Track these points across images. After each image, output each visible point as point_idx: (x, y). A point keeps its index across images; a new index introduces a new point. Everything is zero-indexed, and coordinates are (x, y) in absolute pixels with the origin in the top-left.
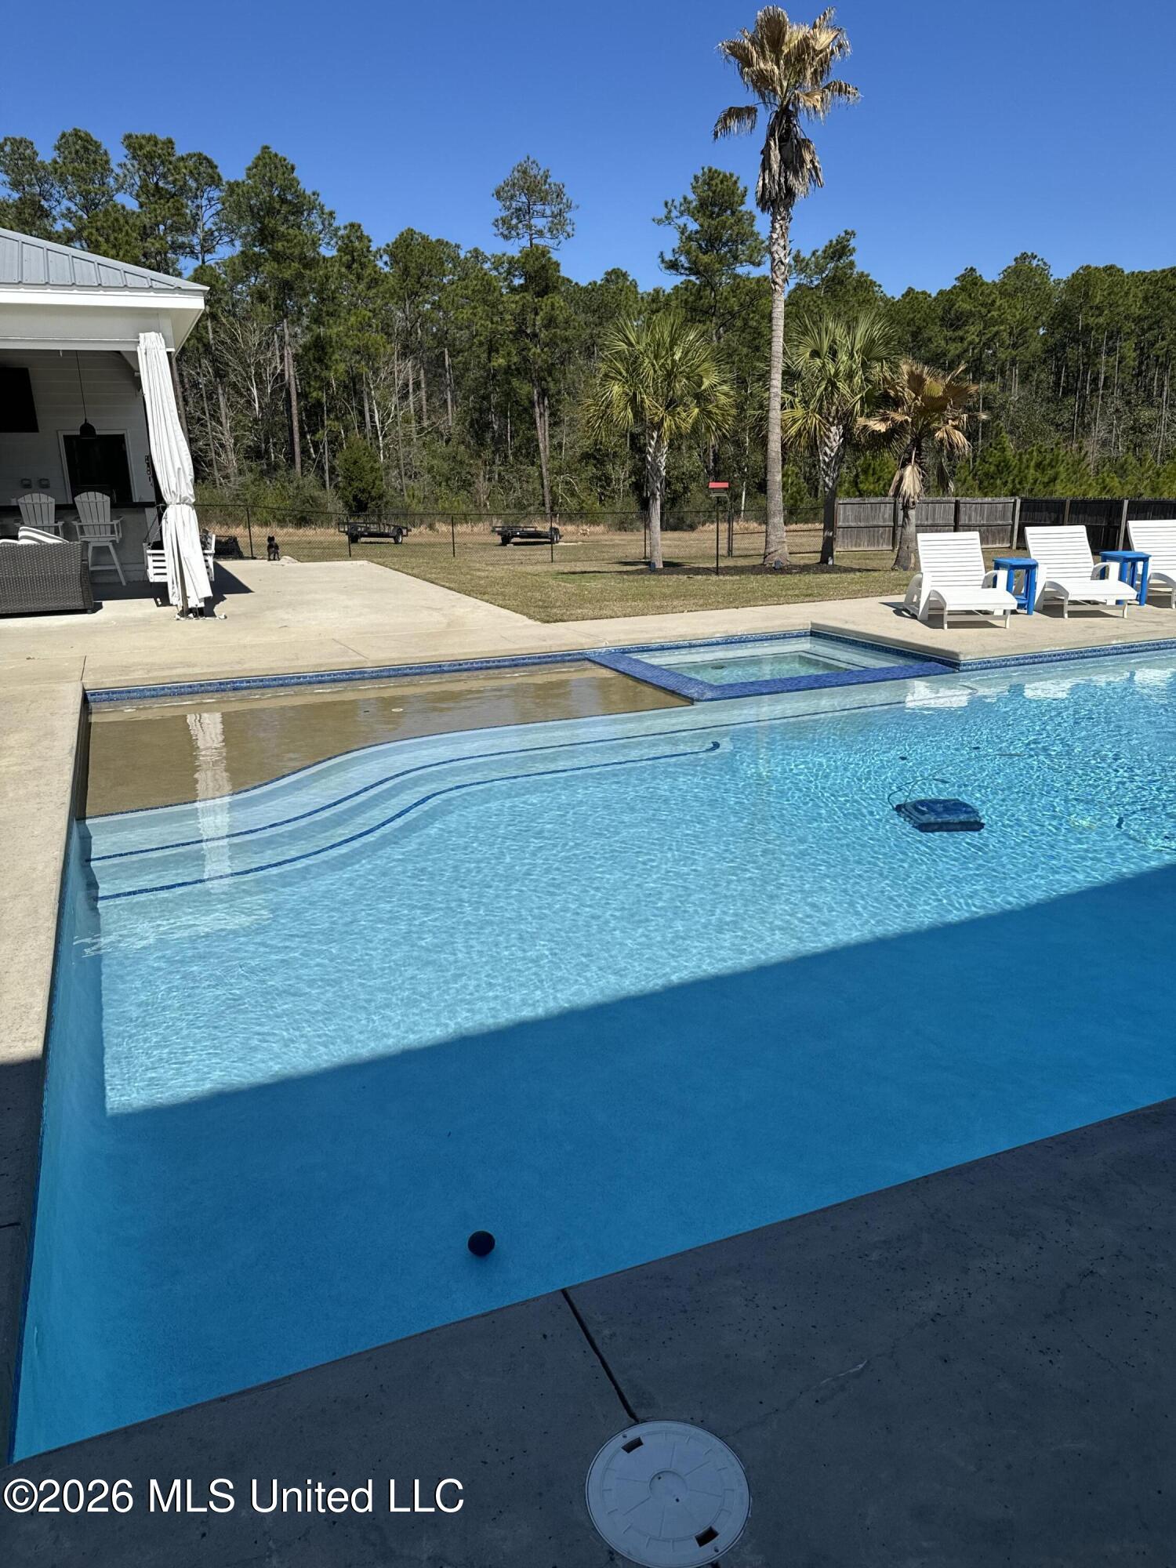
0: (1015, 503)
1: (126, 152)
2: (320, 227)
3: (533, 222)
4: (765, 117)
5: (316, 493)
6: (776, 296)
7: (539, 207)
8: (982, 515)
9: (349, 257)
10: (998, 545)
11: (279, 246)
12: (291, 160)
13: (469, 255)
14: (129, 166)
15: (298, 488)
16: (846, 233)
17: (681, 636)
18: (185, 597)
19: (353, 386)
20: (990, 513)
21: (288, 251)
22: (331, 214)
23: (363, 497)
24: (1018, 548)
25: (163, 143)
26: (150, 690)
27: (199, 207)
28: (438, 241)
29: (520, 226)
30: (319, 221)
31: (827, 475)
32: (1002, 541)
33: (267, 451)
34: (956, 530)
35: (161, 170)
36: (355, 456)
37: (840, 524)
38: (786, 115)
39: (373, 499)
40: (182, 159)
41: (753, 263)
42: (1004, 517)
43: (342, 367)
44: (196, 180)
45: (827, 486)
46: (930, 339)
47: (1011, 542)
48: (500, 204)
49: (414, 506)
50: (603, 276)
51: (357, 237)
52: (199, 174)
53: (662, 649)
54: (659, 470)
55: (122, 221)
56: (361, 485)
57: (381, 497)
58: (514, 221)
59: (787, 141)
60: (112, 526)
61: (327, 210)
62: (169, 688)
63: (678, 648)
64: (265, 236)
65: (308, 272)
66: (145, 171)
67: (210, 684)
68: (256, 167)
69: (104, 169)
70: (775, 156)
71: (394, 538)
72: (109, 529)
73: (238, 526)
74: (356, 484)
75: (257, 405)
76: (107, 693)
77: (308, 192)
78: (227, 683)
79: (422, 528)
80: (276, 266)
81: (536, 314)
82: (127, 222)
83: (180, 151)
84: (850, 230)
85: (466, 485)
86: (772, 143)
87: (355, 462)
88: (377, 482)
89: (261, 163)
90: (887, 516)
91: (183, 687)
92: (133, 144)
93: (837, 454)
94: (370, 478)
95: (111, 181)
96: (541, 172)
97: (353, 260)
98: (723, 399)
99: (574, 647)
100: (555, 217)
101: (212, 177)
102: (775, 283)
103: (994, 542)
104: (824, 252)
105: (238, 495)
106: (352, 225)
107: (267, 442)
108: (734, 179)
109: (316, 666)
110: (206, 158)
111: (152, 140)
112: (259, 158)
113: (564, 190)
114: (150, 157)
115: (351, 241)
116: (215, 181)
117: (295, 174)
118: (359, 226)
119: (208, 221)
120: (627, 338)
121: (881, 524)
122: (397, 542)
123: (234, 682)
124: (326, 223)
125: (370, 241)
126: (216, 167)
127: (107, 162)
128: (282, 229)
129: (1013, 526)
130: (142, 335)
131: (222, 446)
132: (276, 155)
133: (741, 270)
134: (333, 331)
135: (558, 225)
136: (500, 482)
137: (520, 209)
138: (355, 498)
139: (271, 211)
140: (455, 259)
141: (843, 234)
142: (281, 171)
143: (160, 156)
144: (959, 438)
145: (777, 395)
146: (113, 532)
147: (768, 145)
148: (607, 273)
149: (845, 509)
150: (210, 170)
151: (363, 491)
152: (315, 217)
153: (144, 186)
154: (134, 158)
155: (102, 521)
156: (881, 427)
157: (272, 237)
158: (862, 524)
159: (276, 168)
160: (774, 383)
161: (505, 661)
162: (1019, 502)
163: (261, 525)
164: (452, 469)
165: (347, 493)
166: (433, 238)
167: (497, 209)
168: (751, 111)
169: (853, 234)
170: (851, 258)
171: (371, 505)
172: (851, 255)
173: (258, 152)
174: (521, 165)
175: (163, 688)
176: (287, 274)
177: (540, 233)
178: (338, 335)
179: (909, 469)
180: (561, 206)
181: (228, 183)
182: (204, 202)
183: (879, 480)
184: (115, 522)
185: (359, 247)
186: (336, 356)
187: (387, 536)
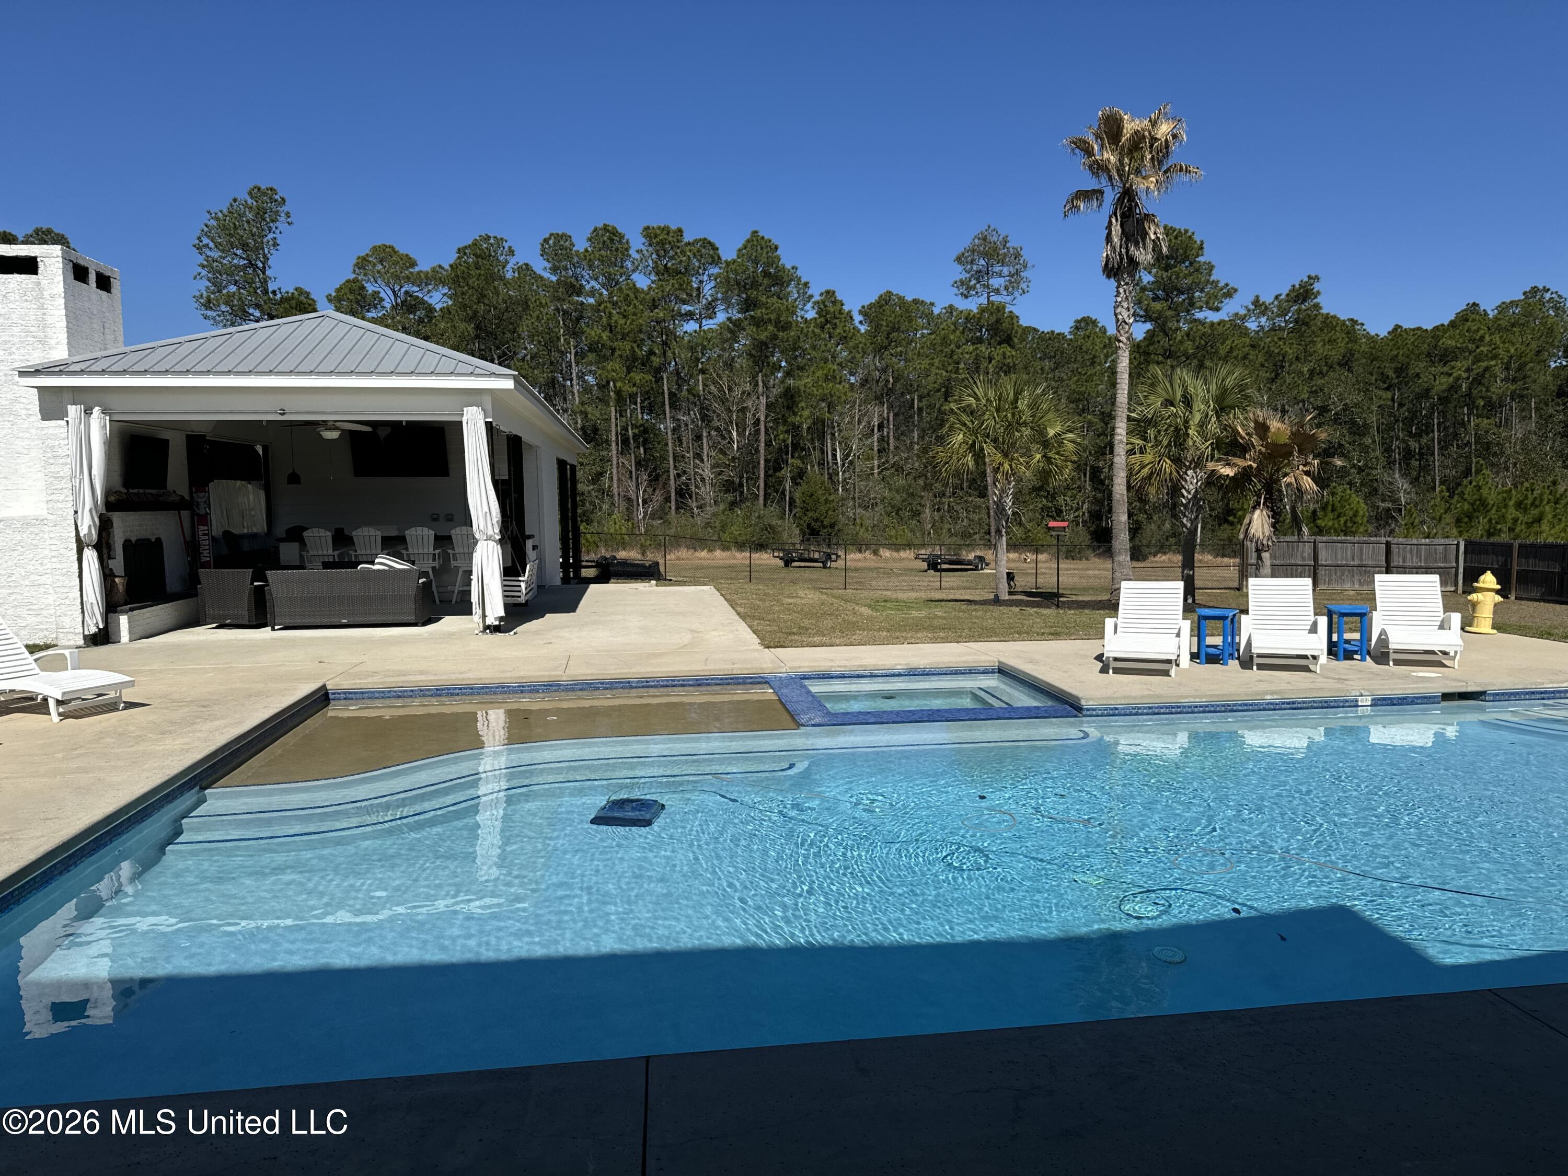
0: (1458, 545)
1: (644, 240)
2: (796, 295)
3: (991, 282)
4: (1110, 196)
5: (774, 522)
6: (1120, 352)
7: (997, 269)
8: (1418, 557)
9: (822, 320)
11: (758, 313)
12: (775, 241)
13: (944, 311)
14: (645, 252)
15: (759, 517)
16: (1309, 277)
17: (861, 666)
18: (484, 616)
19: (820, 429)
20: (1429, 555)
21: (766, 317)
22: (806, 284)
23: (816, 525)
25: (674, 232)
26: (379, 692)
27: (701, 282)
28: (914, 300)
29: (978, 286)
30: (795, 291)
31: (1185, 516)
33: (741, 485)
34: (1387, 572)
35: (672, 253)
36: (811, 490)
38: (1128, 196)
39: (824, 527)
40: (689, 244)
41: (1210, 309)
42: (1446, 559)
43: (806, 413)
44: (699, 261)
46: (1418, 375)
48: (960, 268)
49: (861, 534)
50: (1073, 324)
51: (832, 302)
52: (701, 256)
53: (843, 677)
54: (1004, 509)
55: (632, 296)
56: (815, 515)
57: (832, 526)
58: (973, 282)
59: (1129, 217)
60: (434, 555)
61: (803, 280)
62: (395, 692)
63: (859, 676)
64: (748, 305)
65: (781, 334)
66: (658, 255)
67: (428, 690)
68: (745, 248)
69: (623, 254)
70: (1117, 229)
71: (823, 562)
72: (431, 557)
73: (703, 550)
74: (810, 514)
75: (735, 446)
76: (345, 693)
77: (788, 266)
78: (443, 690)
79: (867, 552)
80: (755, 330)
81: (990, 362)
82: (636, 298)
83: (688, 237)
84: (1313, 275)
85: (916, 514)
86: (1114, 220)
87: (812, 495)
88: (830, 513)
89: (749, 245)
90: (1306, 555)
91: (404, 691)
92: (649, 234)
93: (1195, 496)
94: (823, 509)
95: (628, 264)
96: (1001, 238)
97: (827, 321)
98: (1070, 446)
99: (754, 671)
100: (1012, 276)
101: (713, 257)
102: (1120, 341)
103: (1448, 585)
104: (1288, 295)
105: (709, 523)
106: (828, 292)
107: (741, 477)
108: (1189, 234)
109: (518, 677)
110: (709, 242)
111: (666, 230)
112: (748, 241)
113: (1022, 253)
114: (662, 243)
115: (825, 306)
116: (715, 260)
117: (778, 252)
118: (834, 292)
119: (708, 289)
120: (975, 393)
121: (1300, 563)
122: (825, 567)
123: (448, 689)
124: (801, 291)
125: (842, 305)
126: (717, 249)
127: (627, 250)
128: (763, 299)
129: (1457, 569)
130: (465, 409)
131: (703, 480)
132: (763, 238)
133: (1200, 315)
134: (804, 382)
135: (1015, 283)
136: (949, 512)
137: (980, 271)
138: (809, 526)
139: (755, 285)
140: (929, 315)
141: (1306, 279)
142: (765, 251)
143: (670, 243)
144: (1308, 483)
145: (1121, 442)
146: (434, 560)
147: (1110, 223)
148: (1077, 321)
150: (711, 252)
151: (816, 520)
152: (792, 288)
153: (656, 267)
154: (650, 245)
155: (426, 551)
156: (1229, 471)
157: (755, 305)
159: (762, 248)
160: (1118, 431)
161: (689, 680)
163: (723, 550)
164: (903, 501)
165: (802, 522)
166: (909, 298)
167: (958, 273)
168: (1099, 193)
169: (1317, 278)
170: (1315, 301)
171: (823, 532)
172: (1316, 297)
173: (748, 236)
174: (982, 233)
175: (390, 692)
176: (763, 336)
177: (997, 291)
178: (805, 386)
179: (1258, 512)
180: (1018, 267)
181: (726, 262)
182: (705, 278)
183: (1339, 516)
184: (437, 552)
185: (832, 310)
186: (803, 404)
187: (816, 561)
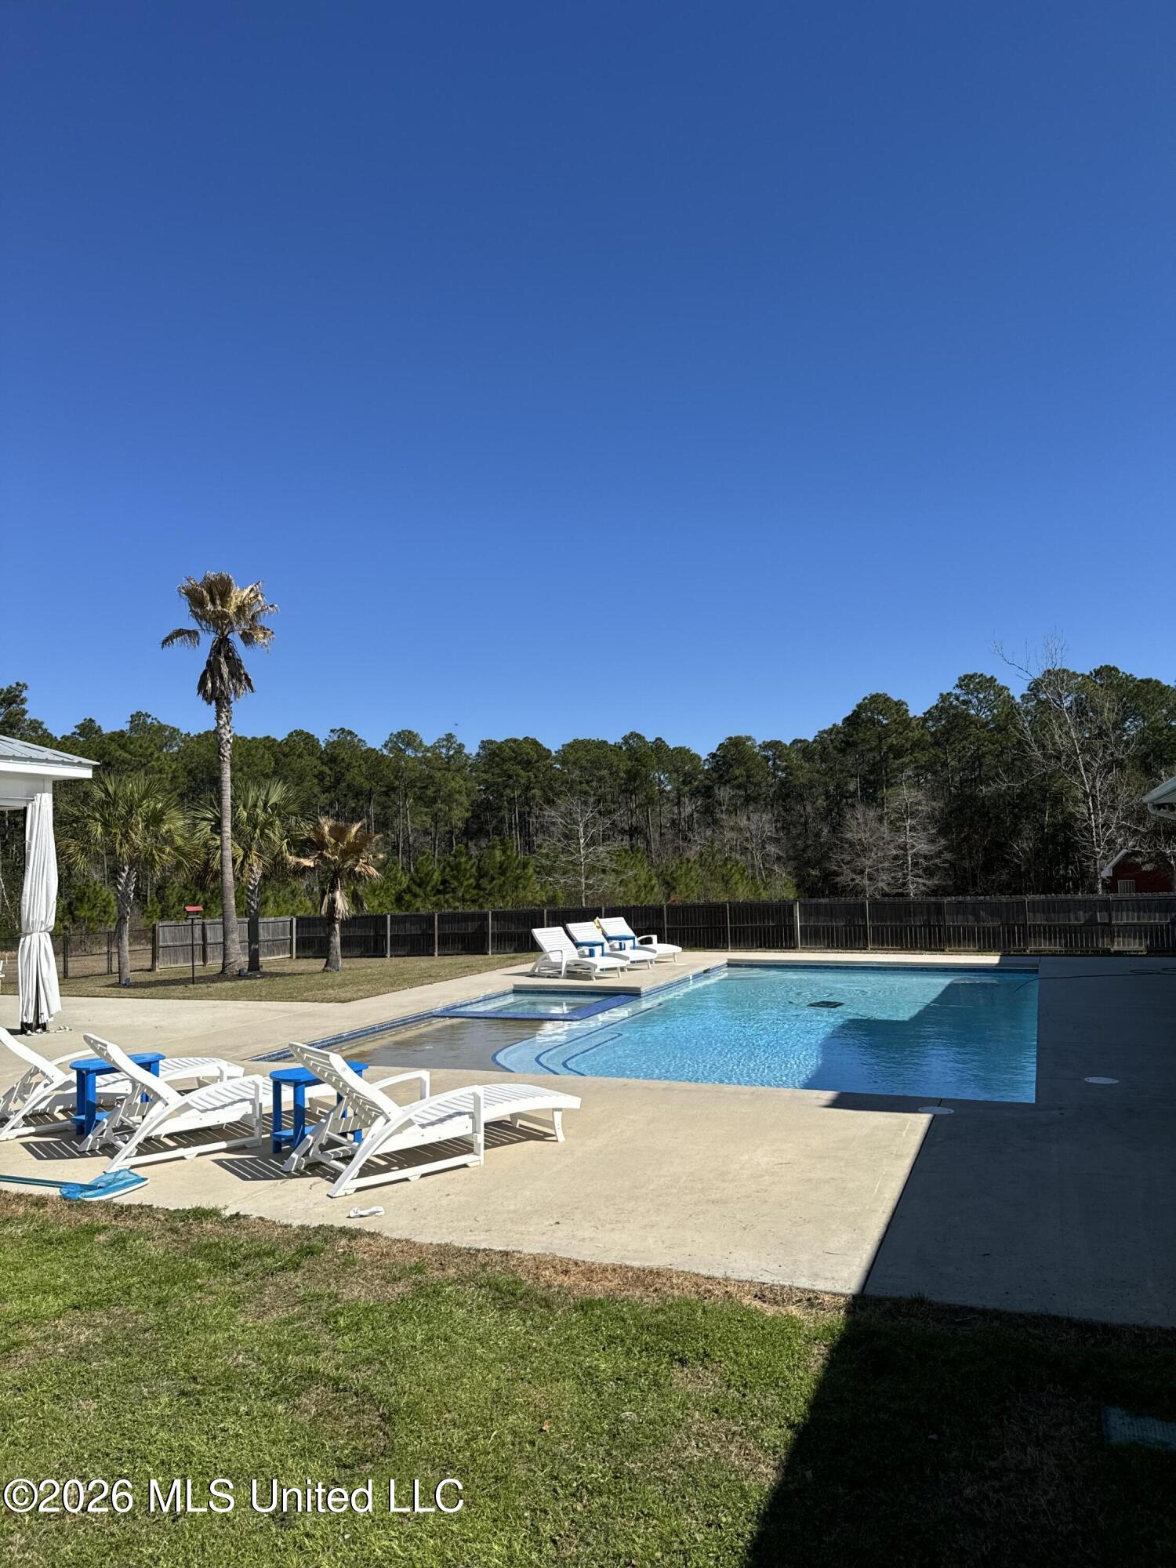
0: (291, 922)
4: (208, 640)
6: (224, 765)
8: (268, 933)
10: (281, 956)
20: (274, 931)
24: (298, 957)
32: (284, 953)
37: (161, 944)
45: (253, 908)
47: (291, 953)
93: (259, 884)
102: (224, 756)
103: (278, 954)
145: (228, 838)
149: (163, 931)
158: (178, 944)
160: (226, 829)
162: (295, 920)
168: (193, 634)
